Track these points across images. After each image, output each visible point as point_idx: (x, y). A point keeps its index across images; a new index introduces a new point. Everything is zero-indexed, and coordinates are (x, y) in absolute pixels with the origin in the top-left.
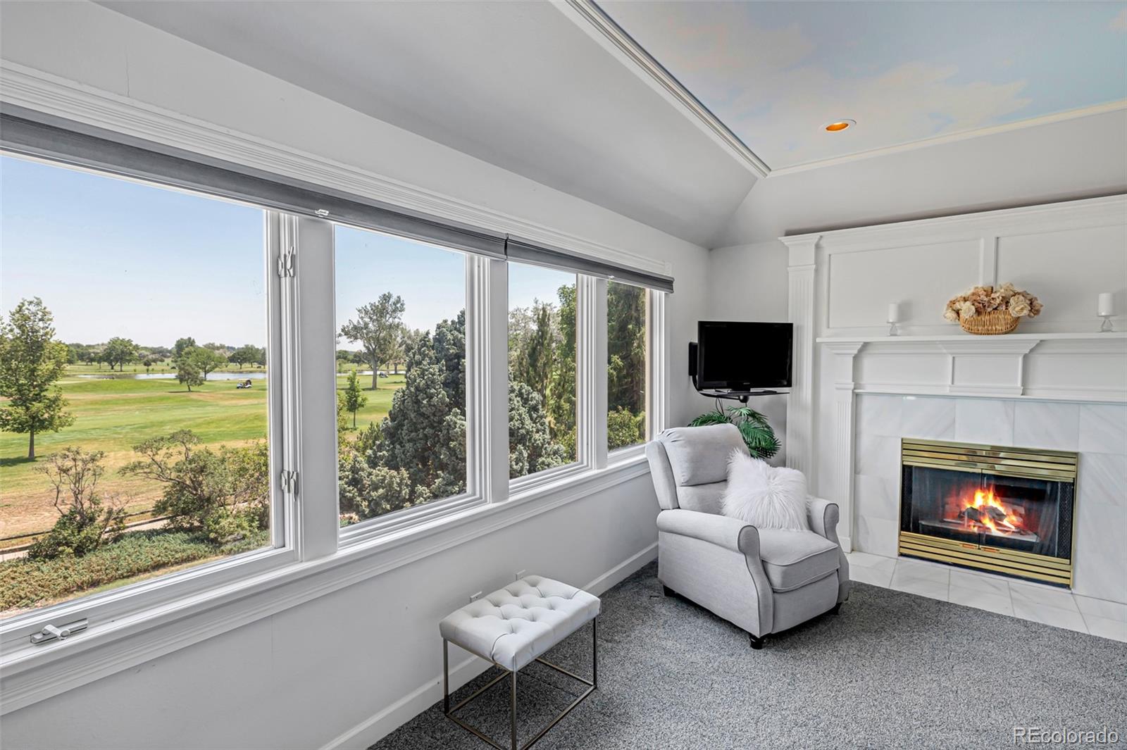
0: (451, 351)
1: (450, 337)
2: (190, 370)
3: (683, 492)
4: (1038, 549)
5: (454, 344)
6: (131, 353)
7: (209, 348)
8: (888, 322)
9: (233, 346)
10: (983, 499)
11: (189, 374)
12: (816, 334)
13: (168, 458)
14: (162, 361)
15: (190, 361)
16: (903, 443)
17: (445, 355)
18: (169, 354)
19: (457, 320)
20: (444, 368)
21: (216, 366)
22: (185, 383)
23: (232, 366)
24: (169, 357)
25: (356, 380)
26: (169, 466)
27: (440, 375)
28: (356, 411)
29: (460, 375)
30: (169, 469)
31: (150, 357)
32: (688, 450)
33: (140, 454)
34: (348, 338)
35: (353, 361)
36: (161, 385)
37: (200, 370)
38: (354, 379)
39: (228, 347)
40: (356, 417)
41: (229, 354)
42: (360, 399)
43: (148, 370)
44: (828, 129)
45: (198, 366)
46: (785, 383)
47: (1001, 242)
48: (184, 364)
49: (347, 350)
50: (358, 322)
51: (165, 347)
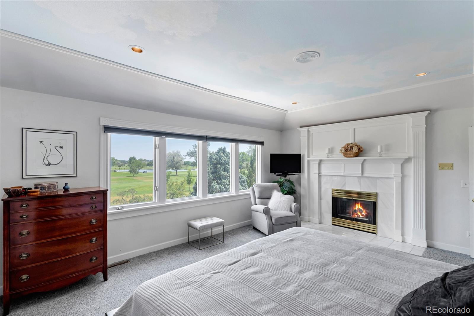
0: (215, 162)
1: (214, 157)
2: (134, 168)
3: (257, 200)
4: (368, 222)
5: (216, 160)
6: (114, 162)
7: (141, 160)
8: (326, 154)
9: (149, 160)
10: (358, 207)
11: (133, 170)
12: (309, 157)
13: (127, 198)
14: (124, 165)
15: (134, 165)
16: (332, 190)
17: (213, 163)
18: (127, 163)
19: (217, 152)
20: (212, 168)
21: (142, 167)
22: (132, 173)
23: (148, 167)
24: (127, 164)
25: (191, 173)
26: (127, 201)
27: (210, 170)
28: (191, 184)
29: (217, 170)
30: (127, 202)
31: (120, 164)
32: (259, 189)
33: (118, 196)
34: (189, 156)
35: (191, 166)
36: (124, 174)
37: (137, 169)
38: (190, 172)
39: (147, 160)
40: (190, 186)
41: (147, 163)
42: (192, 180)
43: (120, 168)
44: (293, 103)
45: (136, 167)
46: (299, 172)
47: (356, 130)
48: (132, 166)
49: (189, 161)
50: (193, 150)
51: (125, 160)
